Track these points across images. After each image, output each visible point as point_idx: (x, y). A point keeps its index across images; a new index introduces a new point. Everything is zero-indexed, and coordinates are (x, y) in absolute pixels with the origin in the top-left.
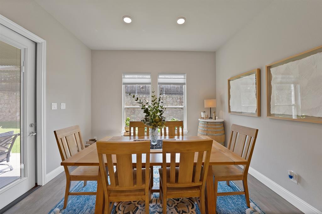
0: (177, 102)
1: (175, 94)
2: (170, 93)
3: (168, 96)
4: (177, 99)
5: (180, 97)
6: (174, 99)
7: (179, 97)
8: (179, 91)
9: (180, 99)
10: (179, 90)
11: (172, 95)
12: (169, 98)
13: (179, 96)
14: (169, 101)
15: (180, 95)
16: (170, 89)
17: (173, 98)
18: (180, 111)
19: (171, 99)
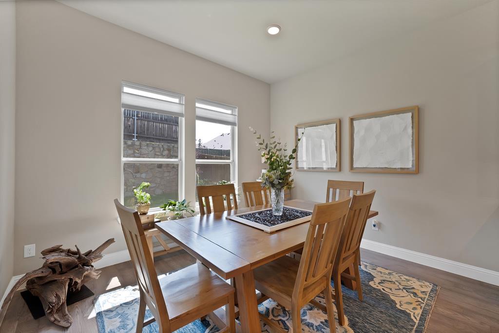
0: (162, 155)
1: (159, 140)
2: (147, 138)
3: (144, 143)
4: (162, 149)
5: (169, 146)
6: (157, 150)
7: (166, 147)
8: (166, 136)
9: (169, 150)
10: (166, 132)
11: (153, 142)
12: (146, 148)
13: (166, 145)
14: (147, 152)
15: (169, 143)
16: (148, 130)
17: (154, 148)
18: (170, 172)
19: (151, 149)
